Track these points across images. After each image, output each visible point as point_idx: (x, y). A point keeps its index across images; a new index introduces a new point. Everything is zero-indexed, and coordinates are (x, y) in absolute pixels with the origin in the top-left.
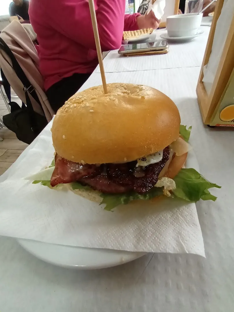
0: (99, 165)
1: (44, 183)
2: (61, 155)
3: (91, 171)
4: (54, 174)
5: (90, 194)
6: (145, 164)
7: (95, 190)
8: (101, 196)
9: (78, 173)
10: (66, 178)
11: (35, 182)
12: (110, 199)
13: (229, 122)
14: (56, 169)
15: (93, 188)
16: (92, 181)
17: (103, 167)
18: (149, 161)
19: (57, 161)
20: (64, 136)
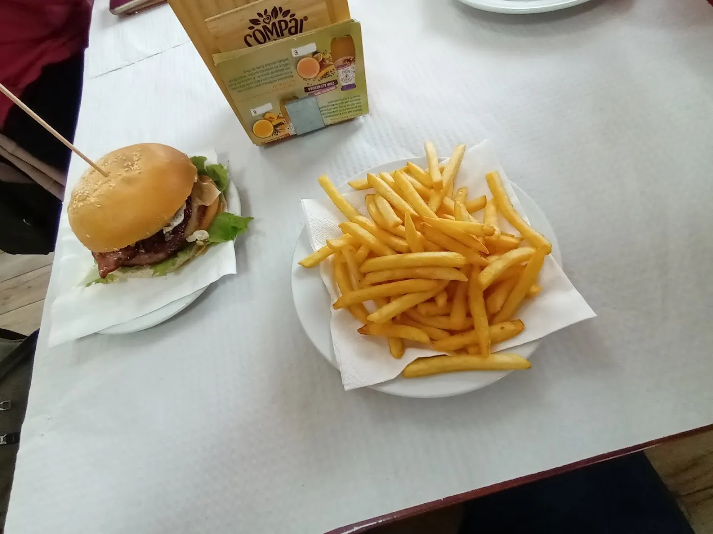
0: (134, 245)
1: (97, 282)
2: (97, 251)
3: (129, 253)
4: (100, 268)
5: (143, 271)
6: (170, 229)
7: (143, 266)
8: (151, 268)
9: (120, 259)
10: (113, 267)
11: (89, 285)
12: (160, 267)
13: (270, 136)
14: (100, 264)
15: (139, 266)
16: (134, 261)
17: (138, 245)
18: (173, 225)
19: (96, 258)
20: (88, 235)
